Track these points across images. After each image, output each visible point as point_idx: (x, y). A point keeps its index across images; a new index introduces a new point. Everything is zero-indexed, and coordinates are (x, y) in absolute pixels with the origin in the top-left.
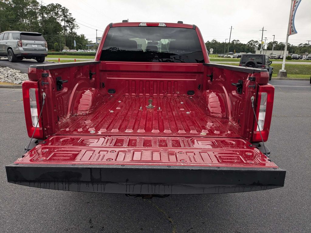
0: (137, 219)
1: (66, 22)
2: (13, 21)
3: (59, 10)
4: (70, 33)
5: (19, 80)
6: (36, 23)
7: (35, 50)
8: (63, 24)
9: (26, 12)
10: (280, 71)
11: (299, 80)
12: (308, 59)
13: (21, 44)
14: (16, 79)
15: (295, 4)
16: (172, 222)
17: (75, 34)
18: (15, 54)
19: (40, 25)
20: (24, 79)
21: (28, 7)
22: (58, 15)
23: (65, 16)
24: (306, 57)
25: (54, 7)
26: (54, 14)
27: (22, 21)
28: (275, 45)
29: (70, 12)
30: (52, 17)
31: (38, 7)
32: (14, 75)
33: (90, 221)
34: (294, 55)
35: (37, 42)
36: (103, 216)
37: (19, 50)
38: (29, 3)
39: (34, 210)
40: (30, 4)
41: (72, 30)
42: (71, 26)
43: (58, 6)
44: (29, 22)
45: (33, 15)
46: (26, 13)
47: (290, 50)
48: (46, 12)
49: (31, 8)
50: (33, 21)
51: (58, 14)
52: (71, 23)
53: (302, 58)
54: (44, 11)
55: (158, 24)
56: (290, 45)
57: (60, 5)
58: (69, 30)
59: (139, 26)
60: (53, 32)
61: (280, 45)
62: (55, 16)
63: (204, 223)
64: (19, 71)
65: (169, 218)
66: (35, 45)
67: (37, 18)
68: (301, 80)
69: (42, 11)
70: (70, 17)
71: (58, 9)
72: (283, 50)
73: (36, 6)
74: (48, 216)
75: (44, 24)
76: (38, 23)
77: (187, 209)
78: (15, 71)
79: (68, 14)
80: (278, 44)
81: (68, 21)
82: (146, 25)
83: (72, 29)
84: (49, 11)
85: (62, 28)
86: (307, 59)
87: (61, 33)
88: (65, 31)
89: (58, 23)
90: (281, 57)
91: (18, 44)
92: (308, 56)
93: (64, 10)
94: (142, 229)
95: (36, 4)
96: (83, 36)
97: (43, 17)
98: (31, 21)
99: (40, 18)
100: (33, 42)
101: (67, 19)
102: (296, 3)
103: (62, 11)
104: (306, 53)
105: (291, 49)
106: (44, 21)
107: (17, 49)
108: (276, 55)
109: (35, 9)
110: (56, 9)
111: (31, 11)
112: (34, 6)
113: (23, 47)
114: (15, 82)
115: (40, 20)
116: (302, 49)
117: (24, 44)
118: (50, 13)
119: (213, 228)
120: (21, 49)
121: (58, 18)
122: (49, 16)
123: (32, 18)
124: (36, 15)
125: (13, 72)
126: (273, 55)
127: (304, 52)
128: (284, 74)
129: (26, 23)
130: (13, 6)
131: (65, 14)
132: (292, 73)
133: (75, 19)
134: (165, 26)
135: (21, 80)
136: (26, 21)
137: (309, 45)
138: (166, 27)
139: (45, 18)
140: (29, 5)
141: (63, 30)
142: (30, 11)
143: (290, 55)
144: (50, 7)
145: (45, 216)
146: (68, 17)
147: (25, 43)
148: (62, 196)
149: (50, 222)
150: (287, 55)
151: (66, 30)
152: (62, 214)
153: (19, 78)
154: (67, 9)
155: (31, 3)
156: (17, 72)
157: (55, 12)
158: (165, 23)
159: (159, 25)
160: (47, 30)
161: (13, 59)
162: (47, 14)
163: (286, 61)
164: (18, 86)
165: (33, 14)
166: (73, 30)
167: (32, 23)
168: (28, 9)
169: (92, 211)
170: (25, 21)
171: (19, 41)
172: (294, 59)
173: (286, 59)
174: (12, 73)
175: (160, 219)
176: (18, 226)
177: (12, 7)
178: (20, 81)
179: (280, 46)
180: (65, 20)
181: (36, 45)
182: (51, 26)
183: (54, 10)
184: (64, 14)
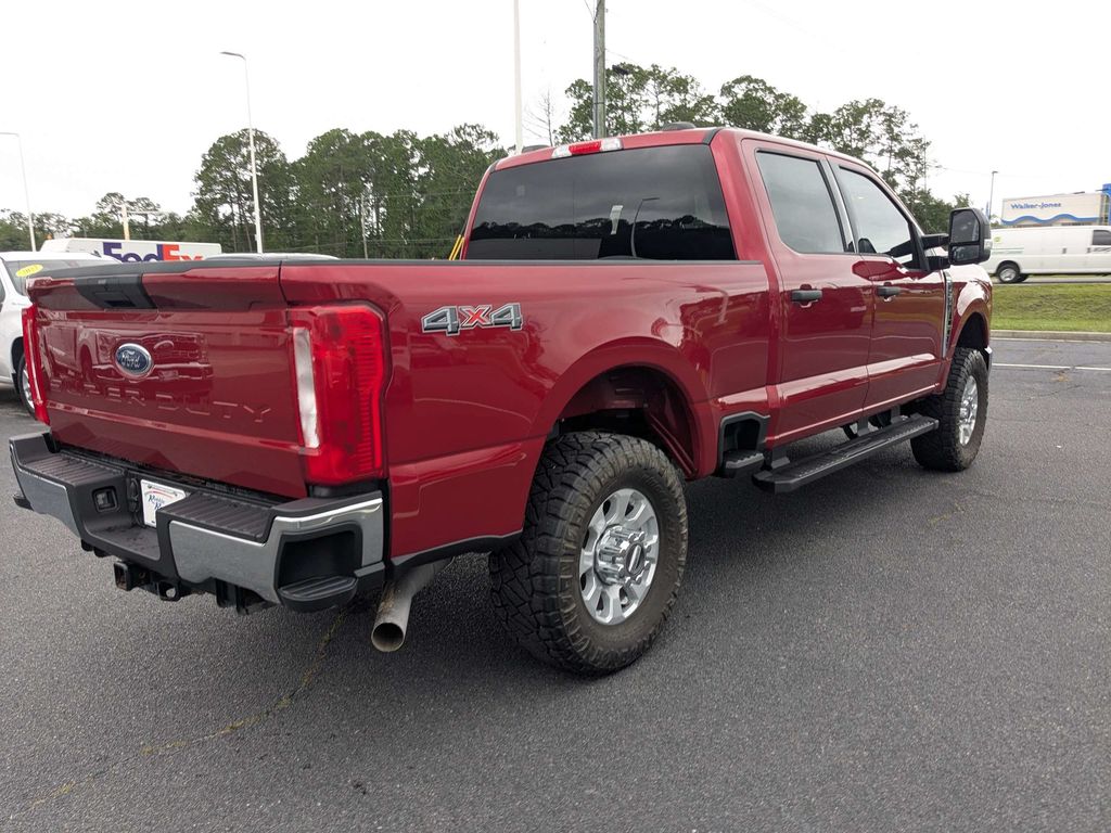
1: (895, 155)
3: (874, 118)
16: (279, 707)
22: (869, 137)
23: (895, 138)
25: (856, 114)
26: (854, 135)
29: (911, 119)
31: (803, 121)
41: (913, 184)
43: (874, 106)
51: (869, 132)
52: (915, 157)
57: (878, 101)
65: (290, 697)
70: (911, 138)
71: (870, 116)
73: (796, 118)
79: (905, 128)
81: (902, 154)
83: (913, 180)
93: (891, 116)
95: (798, 112)
96: (963, 202)
101: (899, 147)
103: (885, 120)
110: (866, 116)
118: (839, 134)
131: (896, 130)
133: (928, 144)
144: (846, 113)
146: (904, 137)
154: (903, 113)
157: (860, 129)
159: (603, 147)
166: (920, 184)
180: (891, 151)
183: (857, 121)
184: (889, 130)
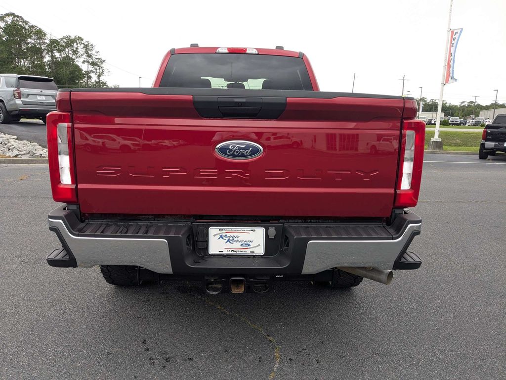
0: (218, 339)
1: (90, 64)
2: (4, 62)
3: (79, 45)
4: (97, 83)
5: (14, 150)
6: (42, 66)
7: (42, 104)
8: (85, 67)
9: (25, 47)
10: (432, 139)
11: (461, 154)
12: (476, 125)
13: (19, 94)
14: (9, 149)
15: (454, 37)
16: (274, 341)
17: (104, 84)
18: (8, 110)
19: (47, 70)
20: (23, 149)
21: (29, 40)
22: (77, 54)
23: (90, 56)
24: (472, 121)
25: (70, 42)
26: (70, 52)
27: (18, 63)
28: (424, 103)
29: (96, 49)
30: (67, 56)
31: (45, 41)
32: (6, 142)
33: (144, 342)
34: (452, 119)
35: (45, 92)
36: (164, 335)
37: (16, 104)
38: (30, 33)
39: (53, 328)
40: (32, 36)
41: (99, 78)
42: (98, 71)
43: (78, 40)
44: (29, 64)
45: (37, 54)
46: (25, 50)
47: (446, 111)
48: (59, 49)
49: (33, 41)
50: (36, 62)
51: (78, 51)
52: (99, 66)
53: (466, 123)
54: (55, 47)
55: (245, 50)
56: (446, 103)
57: (80, 38)
58: (94, 78)
59: (216, 53)
60: (68, 80)
61: (431, 103)
62: (73, 55)
63: (323, 342)
64: (15, 137)
65: (268, 336)
66: (42, 97)
67: (42, 57)
68: (464, 154)
69: (51, 46)
70: (96, 57)
71: (77, 44)
72: (436, 111)
73: (41, 39)
74: (76, 336)
75: (54, 68)
76: (45, 66)
77: (296, 324)
78: (7, 136)
79: (94, 52)
80: (428, 101)
81: (93, 64)
82: (226, 51)
83: (99, 76)
84: (63, 46)
85: (83, 74)
86: (474, 125)
87: (82, 83)
88: (88, 80)
89: (77, 66)
90: (433, 122)
91: (14, 95)
92: (475, 120)
93: (87, 45)
94: (226, 351)
95: (42, 36)
97: (53, 57)
98: (34, 62)
99: (47, 58)
100: (38, 91)
101: (91, 60)
102: (455, 34)
103: (84, 47)
104: (472, 116)
105: (448, 110)
106: (55, 63)
107: (12, 102)
108: (425, 118)
109: (40, 44)
110: (75, 44)
111: (34, 47)
112: (38, 38)
113: (22, 99)
114: (8, 154)
115: (48, 61)
116: (466, 109)
117: (23, 95)
118: (63, 50)
119: (337, 348)
120: (18, 102)
121: (77, 58)
122: (63, 56)
123: (34, 59)
124: (41, 53)
125: (5, 138)
126: (420, 118)
127: (469, 115)
128: (439, 145)
129: (24, 65)
130: (4, 39)
131: (90, 52)
132: (450, 145)
133: (104, 61)
134: (257, 52)
135: (18, 150)
136: (24, 63)
137: (476, 104)
138: (258, 54)
139: (56, 58)
140: (30, 38)
141: (85, 77)
142: (32, 47)
143: (446, 119)
144: (65, 41)
145: (70, 336)
146: (94, 56)
147: (25, 93)
148: (96, 309)
149: (80, 344)
150: (441, 118)
151: (90, 77)
152: (97, 332)
153: (15, 147)
154: (92, 45)
155: (35, 34)
156: (11, 139)
157: (73, 49)
158: (257, 49)
159: (248, 52)
160: (59, 78)
161: (5, 118)
162: (60, 51)
163: (440, 127)
164: (12, 160)
165: (36, 51)
166: (102, 78)
167: (34, 66)
168: (29, 43)
169: (146, 328)
170: (22, 63)
171: (16, 89)
172: (453, 124)
173: (440, 124)
174: (3, 139)
175: (255, 338)
176: (28, 350)
177: (2, 39)
178: (17, 153)
179: (431, 105)
180: (88, 62)
181: (44, 97)
182: (65, 71)
183: (71, 45)
184: (87, 53)
